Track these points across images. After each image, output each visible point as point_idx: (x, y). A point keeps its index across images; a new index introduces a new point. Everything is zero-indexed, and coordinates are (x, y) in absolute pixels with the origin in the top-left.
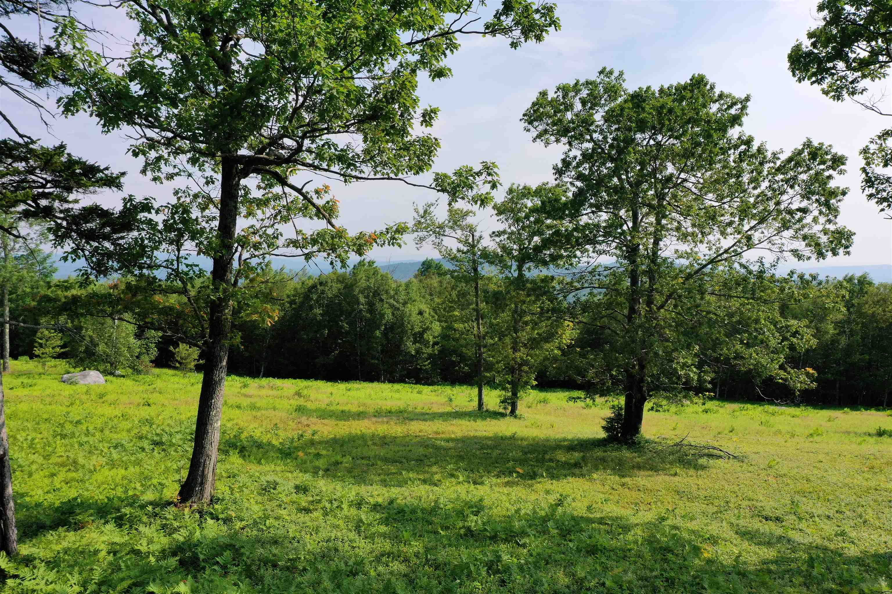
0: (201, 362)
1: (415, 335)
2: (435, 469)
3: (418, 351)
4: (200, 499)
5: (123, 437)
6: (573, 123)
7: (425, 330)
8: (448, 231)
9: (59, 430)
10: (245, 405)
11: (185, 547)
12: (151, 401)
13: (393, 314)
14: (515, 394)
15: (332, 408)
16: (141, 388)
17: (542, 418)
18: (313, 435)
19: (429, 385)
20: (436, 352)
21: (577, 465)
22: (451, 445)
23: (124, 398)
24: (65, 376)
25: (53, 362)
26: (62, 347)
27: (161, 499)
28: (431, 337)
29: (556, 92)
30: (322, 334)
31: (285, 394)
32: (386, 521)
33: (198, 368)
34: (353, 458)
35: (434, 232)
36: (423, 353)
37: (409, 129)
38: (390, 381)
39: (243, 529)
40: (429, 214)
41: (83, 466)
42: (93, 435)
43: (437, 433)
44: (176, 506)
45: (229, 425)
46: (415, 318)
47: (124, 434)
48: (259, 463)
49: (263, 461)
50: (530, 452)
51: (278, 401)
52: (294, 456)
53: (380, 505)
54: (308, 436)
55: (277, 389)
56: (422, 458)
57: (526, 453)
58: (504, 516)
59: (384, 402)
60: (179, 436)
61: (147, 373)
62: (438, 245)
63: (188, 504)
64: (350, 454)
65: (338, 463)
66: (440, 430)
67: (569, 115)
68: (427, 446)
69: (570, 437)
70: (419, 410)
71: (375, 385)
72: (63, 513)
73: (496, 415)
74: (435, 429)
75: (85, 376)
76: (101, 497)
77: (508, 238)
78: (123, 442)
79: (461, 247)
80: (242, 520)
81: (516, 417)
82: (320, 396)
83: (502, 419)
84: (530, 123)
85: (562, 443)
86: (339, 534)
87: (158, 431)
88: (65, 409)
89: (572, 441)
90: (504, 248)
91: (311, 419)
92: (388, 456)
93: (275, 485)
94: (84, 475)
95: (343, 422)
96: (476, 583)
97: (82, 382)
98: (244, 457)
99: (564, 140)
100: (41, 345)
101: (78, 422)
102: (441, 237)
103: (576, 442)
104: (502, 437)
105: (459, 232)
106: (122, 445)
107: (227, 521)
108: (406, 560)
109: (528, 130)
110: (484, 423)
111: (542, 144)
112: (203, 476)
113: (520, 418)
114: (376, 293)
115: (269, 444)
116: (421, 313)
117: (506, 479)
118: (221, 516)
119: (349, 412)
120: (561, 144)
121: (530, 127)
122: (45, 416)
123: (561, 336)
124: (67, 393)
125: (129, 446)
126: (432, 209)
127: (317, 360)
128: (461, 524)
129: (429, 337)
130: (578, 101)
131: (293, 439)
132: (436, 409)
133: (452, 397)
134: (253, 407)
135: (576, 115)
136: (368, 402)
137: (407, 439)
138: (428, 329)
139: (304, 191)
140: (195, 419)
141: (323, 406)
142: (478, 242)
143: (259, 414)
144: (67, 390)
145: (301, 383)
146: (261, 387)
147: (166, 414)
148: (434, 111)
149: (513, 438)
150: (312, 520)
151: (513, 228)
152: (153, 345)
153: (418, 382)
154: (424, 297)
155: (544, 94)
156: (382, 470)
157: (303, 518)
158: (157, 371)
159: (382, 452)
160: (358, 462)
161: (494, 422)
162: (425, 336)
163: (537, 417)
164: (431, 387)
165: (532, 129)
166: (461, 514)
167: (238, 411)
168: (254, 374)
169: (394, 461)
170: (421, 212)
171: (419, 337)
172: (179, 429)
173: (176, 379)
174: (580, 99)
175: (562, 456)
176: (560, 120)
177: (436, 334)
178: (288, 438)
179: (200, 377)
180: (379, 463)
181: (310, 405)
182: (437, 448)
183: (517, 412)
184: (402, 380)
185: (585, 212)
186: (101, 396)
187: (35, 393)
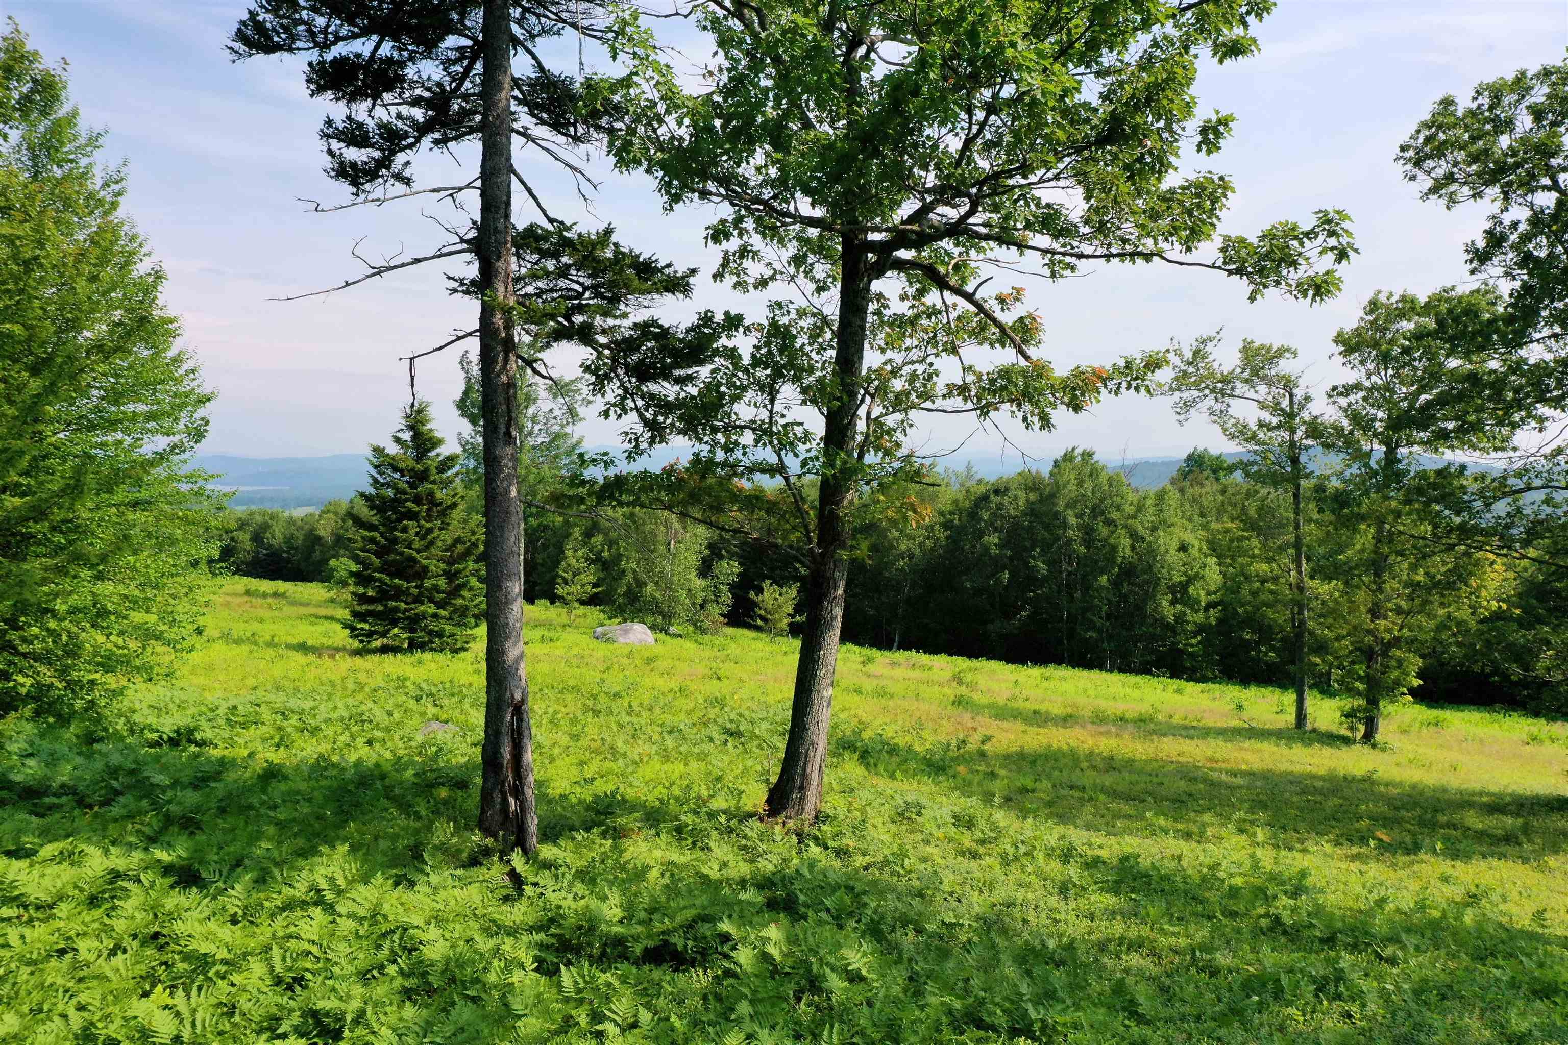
0: (798, 618)
1: (1172, 589)
2: (1207, 817)
3: (1180, 619)
4: (798, 814)
5: (682, 721)
6: (1514, 155)
7: (1190, 580)
8: (1240, 388)
9: (590, 703)
10: (869, 689)
11: (776, 880)
12: (721, 673)
13: (1133, 548)
14: (1373, 702)
15: (1015, 705)
16: (708, 653)
17: (1430, 753)
18: (983, 742)
19: (1198, 681)
20: (1213, 621)
21: (1509, 839)
22: (1239, 781)
23: (683, 667)
24: (599, 629)
25: (582, 610)
26: (595, 586)
27: (738, 808)
28: (1202, 593)
29: (1475, 99)
30: (999, 581)
31: (935, 678)
32: (1115, 889)
33: (794, 630)
34: (1054, 786)
35: (1213, 391)
36: (1188, 622)
37: (1172, 159)
38: (1121, 670)
39: (866, 868)
40: (1204, 358)
41: (625, 755)
42: (638, 715)
43: (1211, 759)
44: (761, 820)
45: (843, 716)
46: (1173, 557)
47: (683, 716)
48: (892, 776)
49: (898, 774)
50: (1403, 807)
51: (923, 687)
52: (951, 773)
53: (1104, 863)
54: (973, 745)
55: (923, 667)
56: (1184, 798)
57: (1397, 809)
58: (1351, 909)
59: (1112, 703)
60: (765, 726)
61: (716, 632)
62: (1220, 416)
63: (780, 819)
64: (1049, 777)
65: (1027, 791)
66: (1218, 756)
67: (1504, 141)
68: (1193, 780)
69: (1494, 789)
70: (1177, 720)
71: (1095, 674)
72: (598, 813)
73: (1331, 739)
74: (1209, 753)
75: (626, 632)
76: (651, 796)
77: (1365, 399)
78: (682, 726)
79: (1266, 416)
80: (864, 855)
81: (1374, 746)
82: (995, 686)
83: (1345, 748)
84: (1418, 163)
85: (1477, 798)
86: (1030, 896)
87: (733, 716)
88: (598, 676)
89: (1500, 796)
90: (1355, 418)
91: (979, 718)
92: (1120, 788)
93: (919, 809)
94: (627, 766)
95: (1035, 729)
96: (1292, 1011)
97: (621, 640)
98: (867, 766)
99: (1494, 191)
100: (566, 582)
101: (617, 695)
102: (1226, 400)
103: (1508, 799)
104: (1345, 777)
105: (1263, 389)
106: (680, 731)
107: (842, 853)
108: (1154, 953)
109: (1413, 178)
110: (1307, 750)
111: (1443, 202)
112: (804, 776)
113: (1384, 750)
114: (1097, 511)
115: (909, 749)
116: (1183, 548)
117: (1355, 850)
118: (830, 843)
119: (1047, 712)
120: (1487, 200)
121: (1416, 171)
122: (572, 682)
123: (1476, 592)
124: (600, 654)
125: (690, 733)
126: (1210, 347)
127: (990, 627)
128: (1261, 911)
129: (1197, 591)
130: (1525, 112)
131: (949, 745)
132: (1210, 723)
133: (1245, 703)
134: (882, 693)
135: (1523, 141)
136: (1082, 700)
137: (1155, 765)
138: (1197, 577)
139: (978, 296)
140: (790, 703)
141: (1001, 701)
142: (1302, 407)
143: (891, 703)
144: (601, 650)
145: (962, 663)
146: (893, 664)
147: (744, 693)
148: (1224, 122)
149: (1368, 780)
150: (982, 869)
151: (1374, 378)
152: (725, 588)
153: (1175, 673)
154: (1190, 520)
155: (1447, 102)
156: (1108, 809)
157: (964, 863)
158: (730, 631)
159: (1108, 780)
160: (1063, 792)
161: (1327, 751)
162: (1191, 590)
163: (1421, 750)
164: (1201, 686)
165: (1421, 175)
166: (1260, 893)
167: (856, 698)
168: (883, 642)
169: (1128, 798)
170: (1189, 355)
171: (1180, 593)
172: (764, 714)
173: (759, 645)
174: (1528, 108)
175: (1475, 821)
176: (1486, 152)
177: (1212, 588)
178: (940, 742)
179: (797, 644)
180: (1102, 797)
181: (978, 698)
182: (1213, 784)
183: (1378, 737)
184: (1144, 670)
185: (1537, 336)
186: (649, 661)
187: (557, 652)
